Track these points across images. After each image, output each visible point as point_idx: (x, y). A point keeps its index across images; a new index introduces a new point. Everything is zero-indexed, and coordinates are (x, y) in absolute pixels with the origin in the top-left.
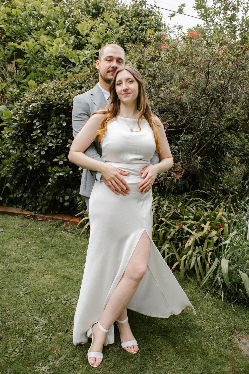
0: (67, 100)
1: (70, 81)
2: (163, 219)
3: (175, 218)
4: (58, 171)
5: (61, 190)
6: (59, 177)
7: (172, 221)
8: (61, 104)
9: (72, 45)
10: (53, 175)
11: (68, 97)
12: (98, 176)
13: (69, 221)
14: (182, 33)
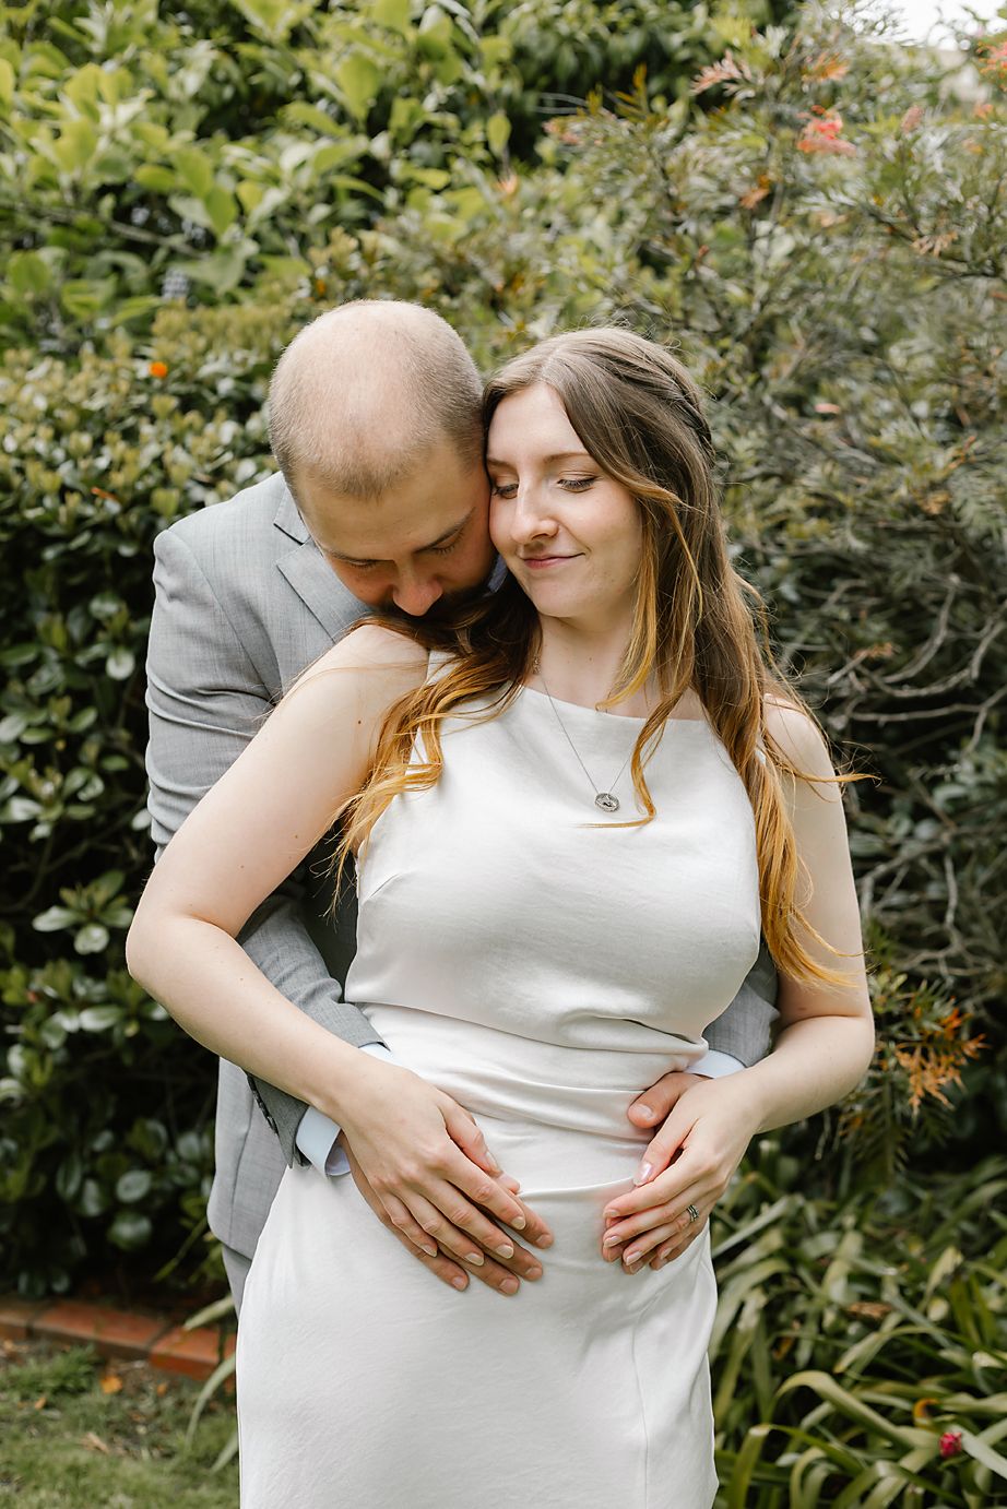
0: (144, 499)
1: (166, 360)
2: (818, 1381)
3: (906, 1362)
4: (72, 994)
5: (96, 1133)
6: (79, 1041)
7: (884, 1392)
8: (96, 528)
9: (197, 99)
10: (38, 1025)
11: (147, 472)
12: (315, 1139)
13: (143, 1355)
14: (969, 16)
